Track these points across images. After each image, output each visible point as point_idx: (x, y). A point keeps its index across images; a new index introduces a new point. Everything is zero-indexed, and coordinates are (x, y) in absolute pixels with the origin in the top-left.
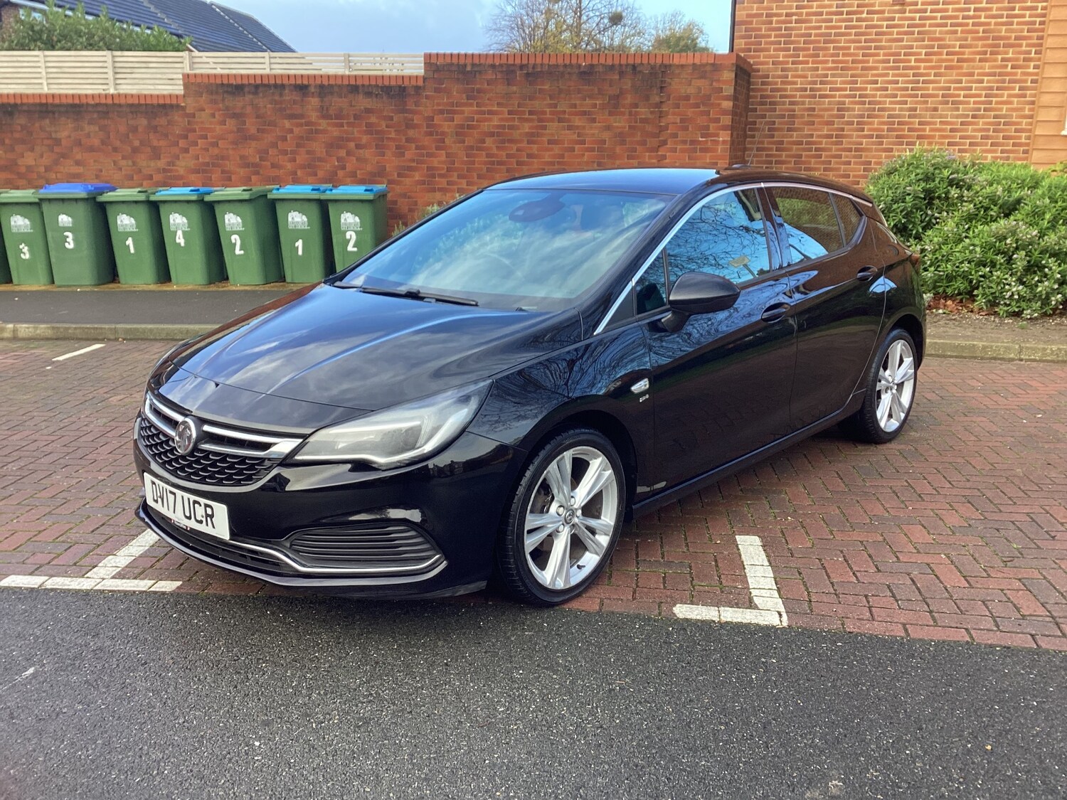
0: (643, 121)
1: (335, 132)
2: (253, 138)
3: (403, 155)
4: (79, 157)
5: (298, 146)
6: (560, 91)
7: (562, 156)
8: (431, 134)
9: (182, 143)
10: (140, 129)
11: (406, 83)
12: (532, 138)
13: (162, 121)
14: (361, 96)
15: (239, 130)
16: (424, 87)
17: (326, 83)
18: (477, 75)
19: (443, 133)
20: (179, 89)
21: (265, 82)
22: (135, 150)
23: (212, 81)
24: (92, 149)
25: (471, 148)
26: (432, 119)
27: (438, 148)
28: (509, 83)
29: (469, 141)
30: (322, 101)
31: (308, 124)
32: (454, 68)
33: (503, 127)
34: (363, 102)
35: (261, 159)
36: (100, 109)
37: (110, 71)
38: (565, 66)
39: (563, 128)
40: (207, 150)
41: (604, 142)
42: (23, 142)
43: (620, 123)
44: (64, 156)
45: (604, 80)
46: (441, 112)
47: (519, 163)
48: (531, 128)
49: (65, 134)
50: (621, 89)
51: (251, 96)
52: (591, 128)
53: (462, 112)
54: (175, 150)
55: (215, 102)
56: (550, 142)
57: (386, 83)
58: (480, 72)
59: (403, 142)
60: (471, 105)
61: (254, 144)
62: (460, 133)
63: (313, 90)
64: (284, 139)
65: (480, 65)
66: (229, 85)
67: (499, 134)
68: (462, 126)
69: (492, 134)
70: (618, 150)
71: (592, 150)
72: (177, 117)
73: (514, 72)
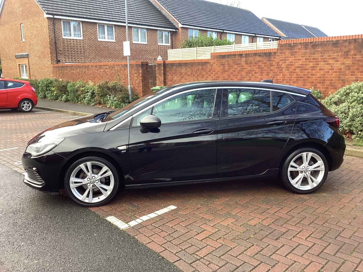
0: (358, 61)
1: (249, 68)
2: (227, 71)
3: (268, 75)
4: (186, 77)
5: (238, 73)
6: (325, 51)
7: (324, 75)
8: (278, 68)
9: (209, 73)
10: (200, 69)
11: (272, 51)
12: (313, 68)
13: (205, 67)
14: (257, 56)
15: (223, 69)
16: (277, 52)
17: (247, 53)
18: (295, 47)
19: (282, 67)
20: (210, 58)
21: (231, 54)
22: (198, 75)
23: (218, 55)
24: (189, 75)
25: (291, 72)
26: (279, 63)
27: (280, 73)
28: (306, 49)
29: (291, 70)
30: (246, 59)
31: (241, 66)
32: (287, 45)
33: (303, 64)
34: (258, 58)
35: (228, 77)
36: (191, 64)
37: (195, 53)
38: (327, 41)
39: (325, 64)
40: (215, 75)
41: (341, 69)
42: (175, 73)
43: (348, 62)
44: (183, 77)
45: (342, 46)
46: (282, 60)
47: (308, 77)
48: (313, 64)
49: (183, 71)
50: (349, 48)
51: (227, 59)
52: (336, 64)
53: (289, 60)
54: (207, 75)
55: (217, 61)
56: (320, 69)
57: (265, 52)
58: (296, 46)
59: (269, 71)
60: (292, 57)
61: (226, 73)
62: (288, 68)
63: (244, 55)
64: (235, 71)
65: (296, 43)
66: (222, 55)
67: (301, 67)
68: (288, 65)
69: (299, 67)
70: (347, 72)
71: (336, 72)
72: (208, 66)
73: (308, 45)
